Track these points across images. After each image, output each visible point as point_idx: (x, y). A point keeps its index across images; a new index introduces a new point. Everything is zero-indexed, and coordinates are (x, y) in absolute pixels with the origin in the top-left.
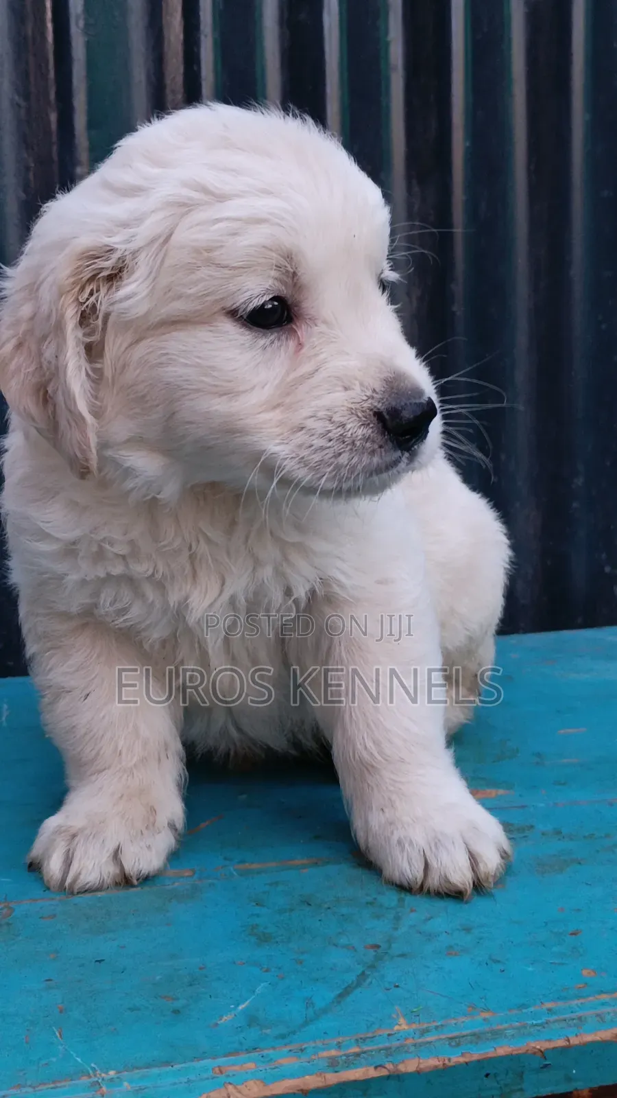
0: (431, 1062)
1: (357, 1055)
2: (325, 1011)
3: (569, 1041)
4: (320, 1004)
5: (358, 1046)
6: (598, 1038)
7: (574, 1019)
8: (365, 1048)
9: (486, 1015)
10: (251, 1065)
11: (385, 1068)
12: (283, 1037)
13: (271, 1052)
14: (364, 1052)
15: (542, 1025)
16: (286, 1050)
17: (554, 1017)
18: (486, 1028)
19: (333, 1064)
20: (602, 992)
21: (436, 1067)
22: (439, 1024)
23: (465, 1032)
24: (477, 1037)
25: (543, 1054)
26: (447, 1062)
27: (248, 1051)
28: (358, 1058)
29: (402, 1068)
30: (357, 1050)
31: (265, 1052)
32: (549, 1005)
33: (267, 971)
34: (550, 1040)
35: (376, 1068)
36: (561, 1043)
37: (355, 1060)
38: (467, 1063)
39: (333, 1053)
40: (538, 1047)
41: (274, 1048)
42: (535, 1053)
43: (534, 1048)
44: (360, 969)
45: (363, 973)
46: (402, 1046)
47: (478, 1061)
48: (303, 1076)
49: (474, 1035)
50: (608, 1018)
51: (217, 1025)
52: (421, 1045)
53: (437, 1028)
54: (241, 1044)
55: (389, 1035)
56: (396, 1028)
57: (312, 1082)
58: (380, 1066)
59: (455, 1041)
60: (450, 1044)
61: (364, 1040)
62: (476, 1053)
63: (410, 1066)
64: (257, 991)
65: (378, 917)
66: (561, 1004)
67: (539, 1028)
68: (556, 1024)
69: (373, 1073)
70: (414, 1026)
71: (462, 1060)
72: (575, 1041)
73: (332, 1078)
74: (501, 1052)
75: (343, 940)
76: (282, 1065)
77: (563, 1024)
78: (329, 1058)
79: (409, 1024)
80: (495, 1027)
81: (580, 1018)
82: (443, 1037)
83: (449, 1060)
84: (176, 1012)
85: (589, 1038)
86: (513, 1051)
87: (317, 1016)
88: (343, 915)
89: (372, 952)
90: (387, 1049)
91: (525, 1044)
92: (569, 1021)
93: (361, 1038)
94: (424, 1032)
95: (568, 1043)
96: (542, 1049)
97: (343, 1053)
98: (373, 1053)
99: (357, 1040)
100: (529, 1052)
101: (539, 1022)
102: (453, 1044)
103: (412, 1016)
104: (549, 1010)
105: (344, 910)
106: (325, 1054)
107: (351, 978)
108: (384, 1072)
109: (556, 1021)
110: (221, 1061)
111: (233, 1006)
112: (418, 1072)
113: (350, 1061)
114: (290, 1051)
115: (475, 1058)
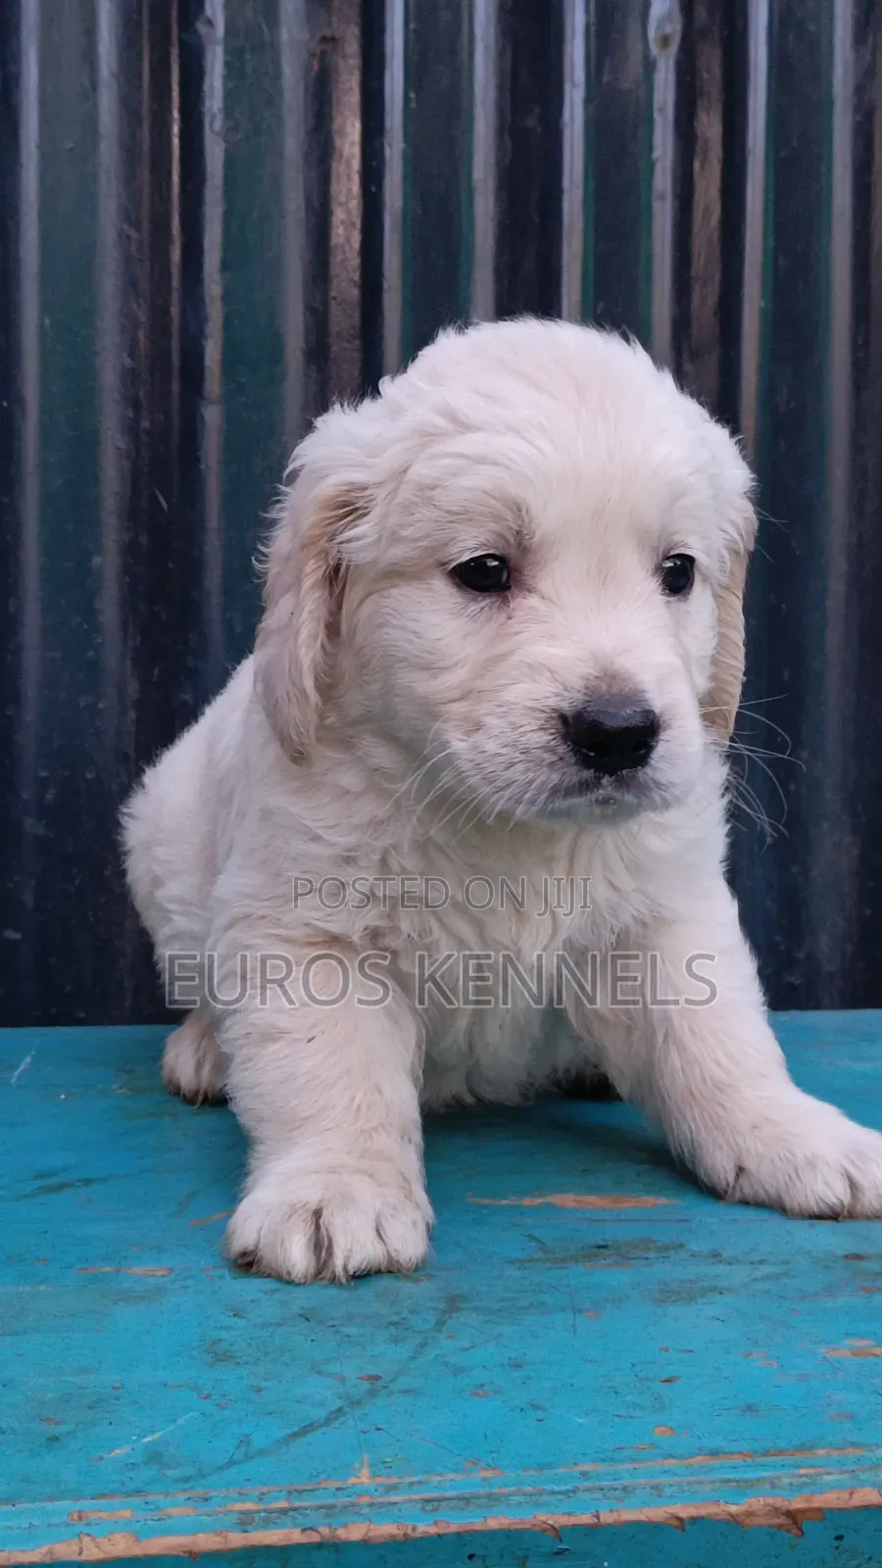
0: (386, 1529)
1: (284, 1512)
2: (262, 1453)
3: (598, 1517)
4: (259, 1441)
5: (288, 1500)
6: (642, 1518)
7: (616, 1489)
8: (297, 1504)
9: (489, 1474)
10: (127, 1513)
11: (316, 1531)
12: (186, 1480)
13: (161, 1498)
14: (295, 1509)
15: (566, 1493)
16: (181, 1498)
17: (587, 1484)
18: (483, 1491)
19: (245, 1521)
20: (671, 1456)
21: (393, 1536)
22: (416, 1479)
23: (449, 1494)
24: (466, 1501)
25: (556, 1532)
26: (410, 1531)
27: (128, 1494)
28: (283, 1517)
29: (341, 1533)
30: (284, 1504)
31: (150, 1498)
32: (584, 1467)
33: (208, 1397)
34: (569, 1514)
35: (304, 1530)
36: (586, 1519)
37: (279, 1518)
38: (439, 1535)
39: (249, 1506)
40: (551, 1522)
41: (166, 1494)
42: (545, 1530)
43: (545, 1523)
44: (339, 1403)
45: (340, 1410)
46: (353, 1505)
47: (458, 1534)
48: (195, 1534)
49: (459, 1498)
50: (668, 1491)
51: (101, 1458)
52: (382, 1505)
53: (411, 1484)
54: (123, 1484)
55: (338, 1489)
56: (352, 1480)
57: (206, 1542)
58: (312, 1529)
59: (431, 1504)
60: (423, 1509)
61: (300, 1492)
62: (456, 1522)
63: (355, 1532)
64: (180, 1421)
65: (396, 1341)
66: (603, 1468)
67: (560, 1497)
68: (587, 1493)
69: (297, 1537)
70: (379, 1480)
71: (433, 1530)
72: (607, 1518)
73: (237, 1539)
74: (493, 1524)
75: (334, 1368)
76: (169, 1517)
77: (599, 1495)
78: (241, 1512)
79: (374, 1475)
80: (495, 1490)
81: (625, 1489)
82: (416, 1497)
83: (414, 1529)
84: (54, 1439)
85: (628, 1515)
86: (511, 1524)
87: (248, 1458)
88: (349, 1336)
89: (366, 1385)
90: (332, 1507)
91: (532, 1516)
92: (608, 1491)
93: (296, 1490)
94: (393, 1488)
95: (596, 1521)
96: (557, 1526)
97: (262, 1507)
98: (308, 1512)
99: (290, 1492)
100: (537, 1528)
101: (563, 1488)
102: (429, 1508)
103: (380, 1467)
104: (584, 1474)
105: (352, 1331)
106: (238, 1506)
107: (320, 1414)
108: (315, 1538)
109: (587, 1490)
110: (86, 1504)
111: (135, 1438)
112: (365, 1543)
113: (271, 1518)
114: (189, 1498)
115: (453, 1529)
